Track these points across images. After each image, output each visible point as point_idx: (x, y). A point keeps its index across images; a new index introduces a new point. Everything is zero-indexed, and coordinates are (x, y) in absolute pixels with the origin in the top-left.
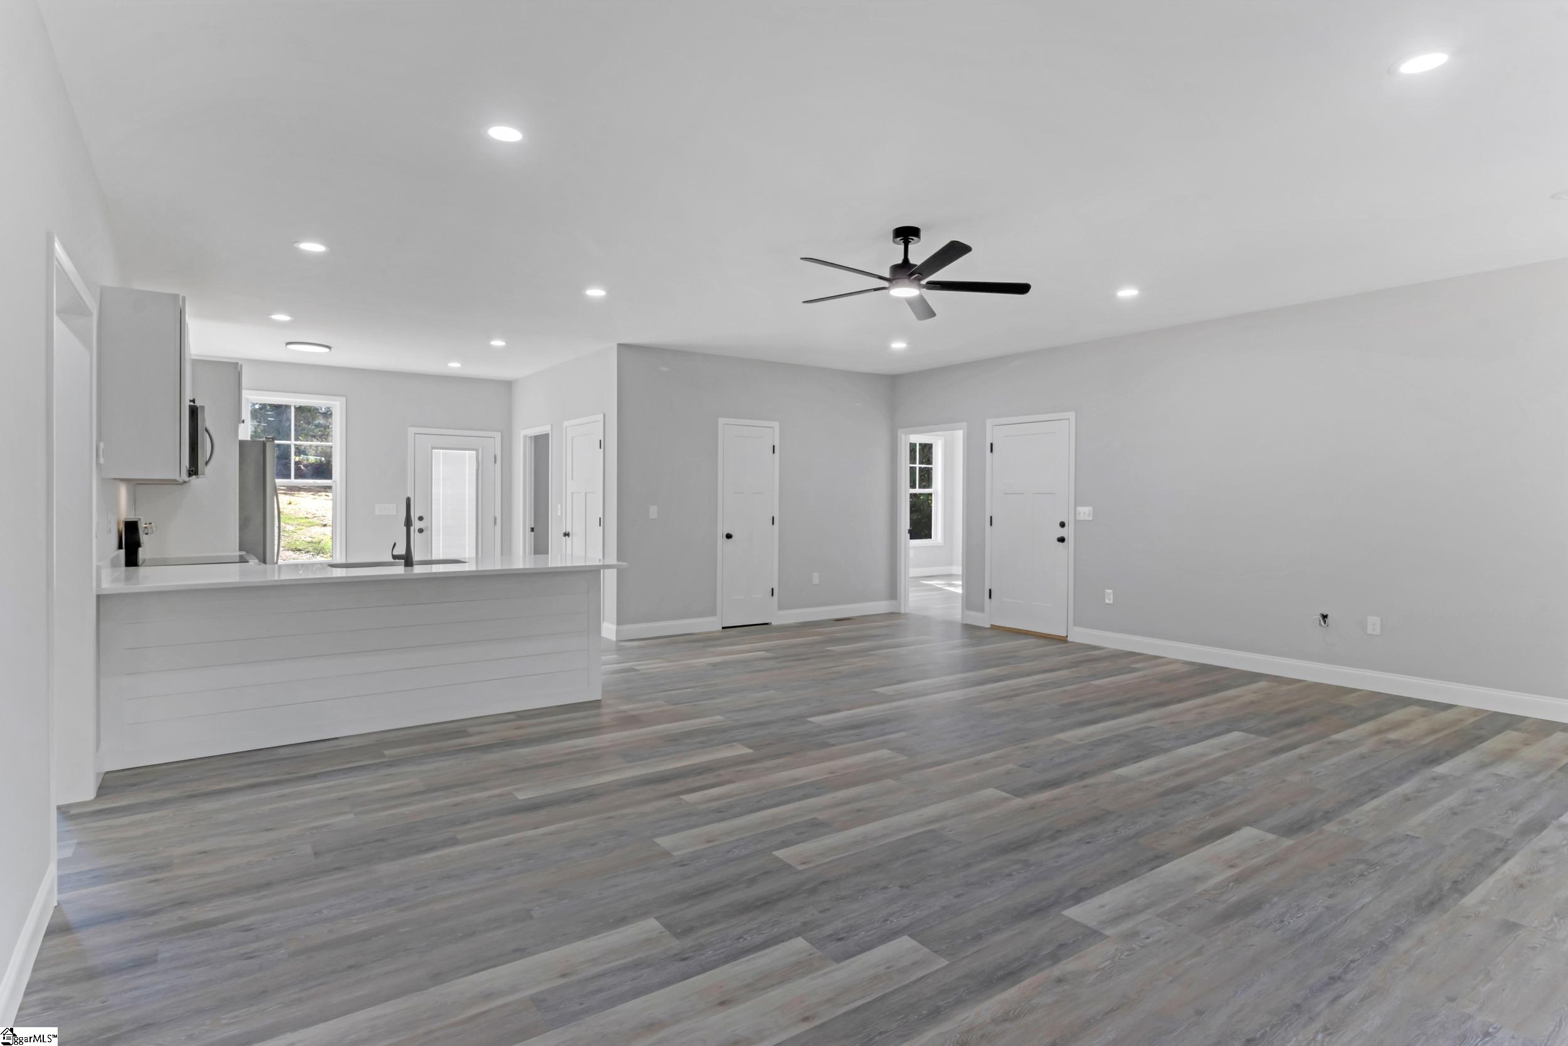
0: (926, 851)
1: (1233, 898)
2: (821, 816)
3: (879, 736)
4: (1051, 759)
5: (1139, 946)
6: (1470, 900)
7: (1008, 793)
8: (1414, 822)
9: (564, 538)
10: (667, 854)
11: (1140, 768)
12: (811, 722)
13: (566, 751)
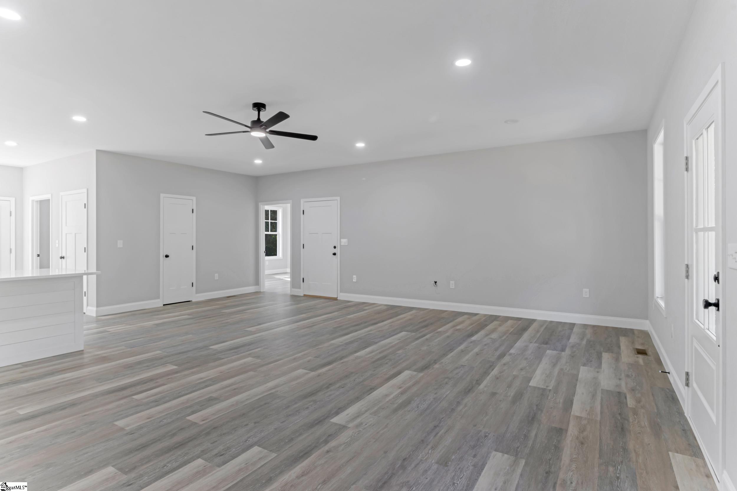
0: (268, 403)
1: (400, 401)
2: (214, 395)
3: (247, 351)
4: (328, 353)
5: (362, 429)
6: (482, 386)
7: (308, 370)
8: (465, 360)
9: (61, 260)
10: (122, 429)
11: (366, 351)
12: (212, 349)
13: (57, 382)
